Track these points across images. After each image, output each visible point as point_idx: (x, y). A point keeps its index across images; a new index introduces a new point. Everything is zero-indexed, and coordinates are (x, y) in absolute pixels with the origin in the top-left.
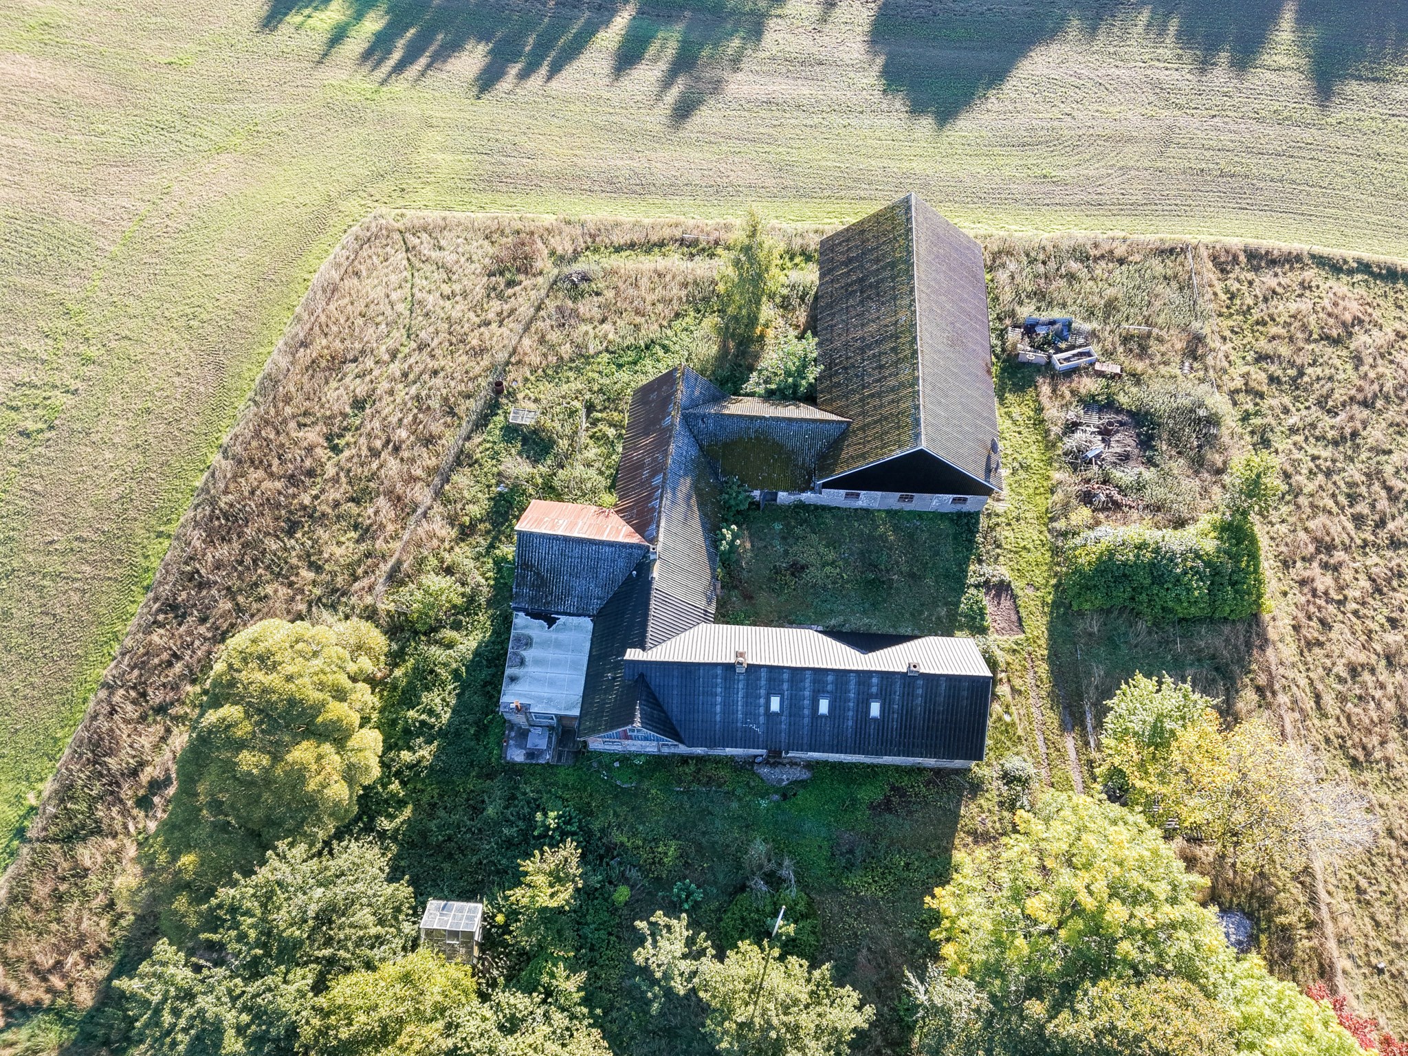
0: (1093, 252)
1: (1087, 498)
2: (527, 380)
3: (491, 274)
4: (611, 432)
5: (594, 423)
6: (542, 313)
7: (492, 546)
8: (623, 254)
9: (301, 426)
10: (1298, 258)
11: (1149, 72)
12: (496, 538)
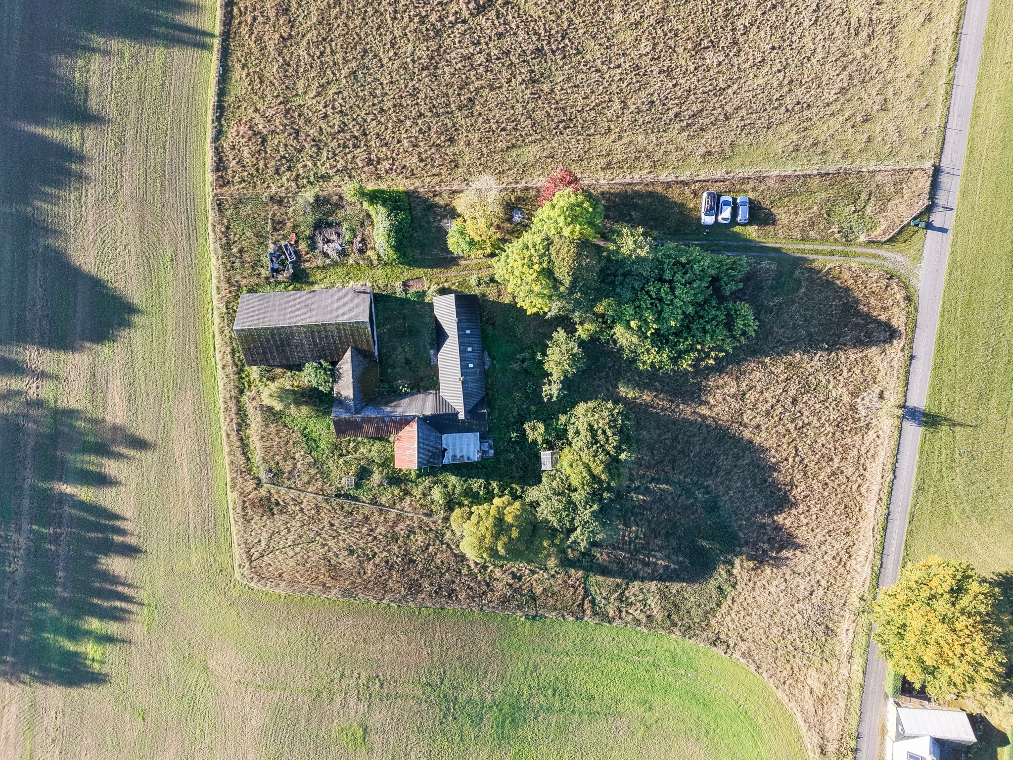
0: (224, 240)
1: (362, 251)
2: (330, 485)
3: (273, 514)
4: (352, 445)
5: (349, 452)
6: (293, 486)
7: (411, 481)
8: (250, 456)
9: (365, 573)
10: (216, 148)
11: (90, 205)
12: (408, 480)
